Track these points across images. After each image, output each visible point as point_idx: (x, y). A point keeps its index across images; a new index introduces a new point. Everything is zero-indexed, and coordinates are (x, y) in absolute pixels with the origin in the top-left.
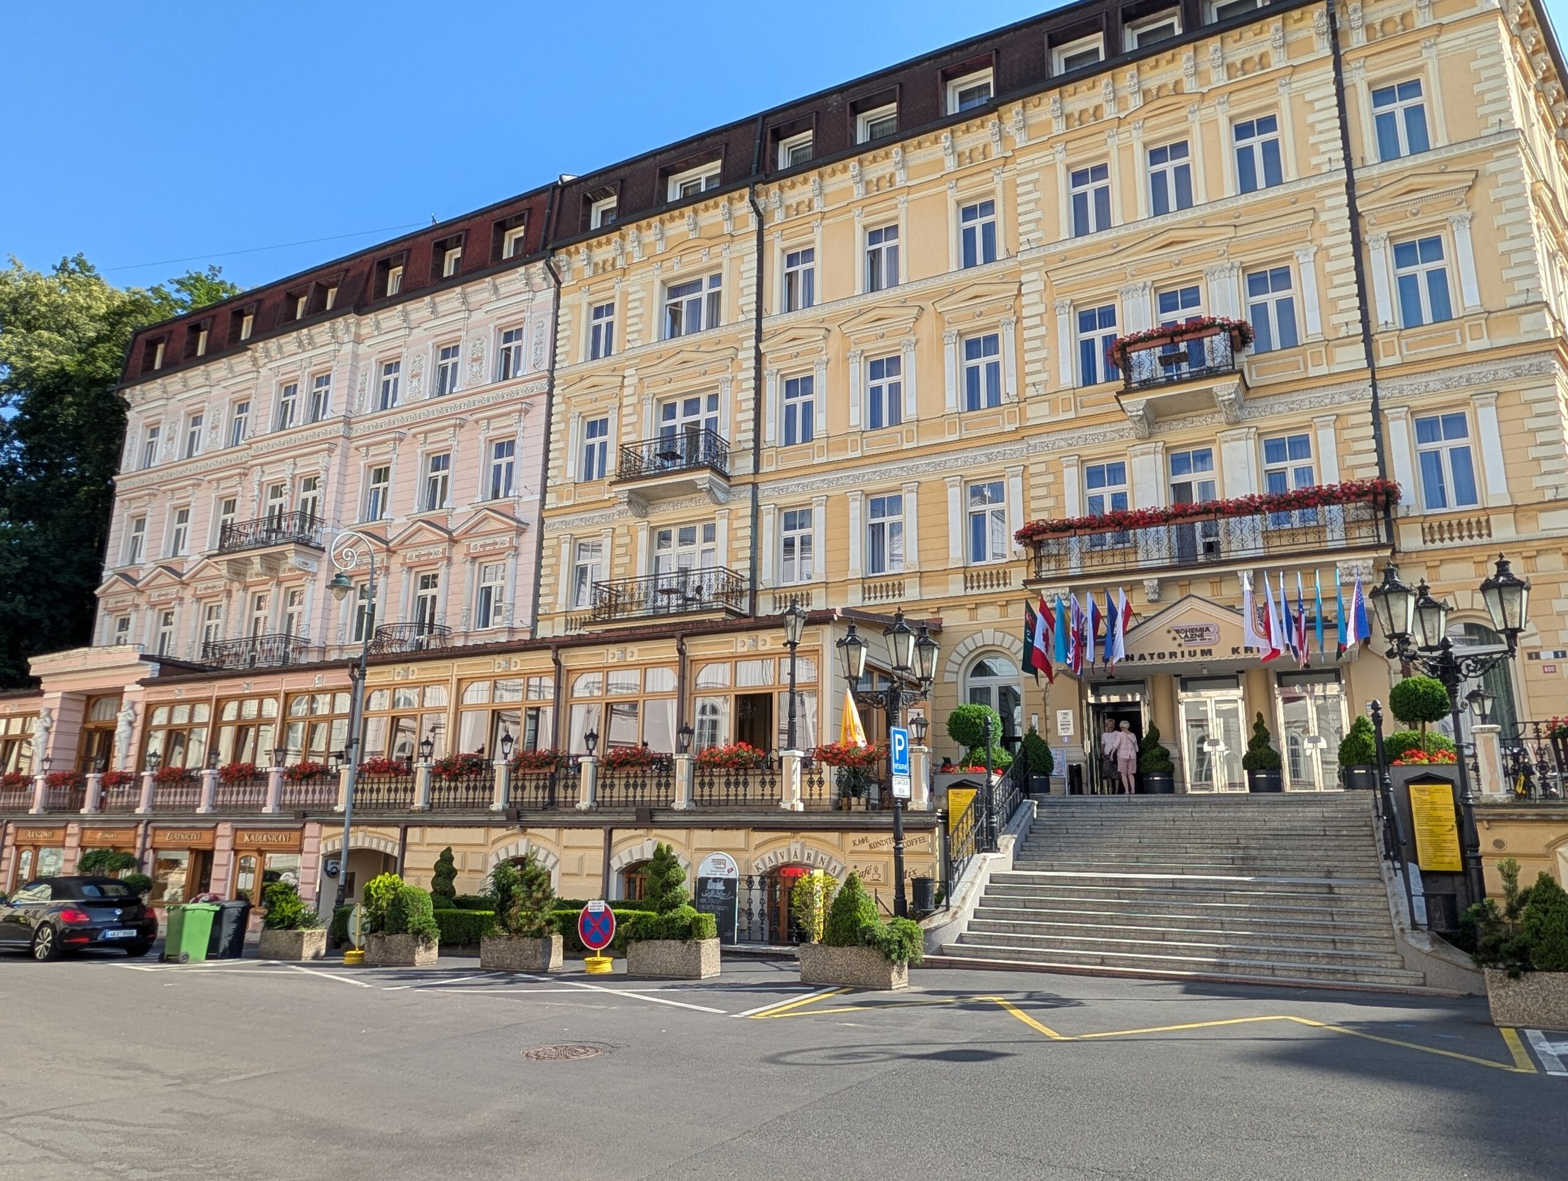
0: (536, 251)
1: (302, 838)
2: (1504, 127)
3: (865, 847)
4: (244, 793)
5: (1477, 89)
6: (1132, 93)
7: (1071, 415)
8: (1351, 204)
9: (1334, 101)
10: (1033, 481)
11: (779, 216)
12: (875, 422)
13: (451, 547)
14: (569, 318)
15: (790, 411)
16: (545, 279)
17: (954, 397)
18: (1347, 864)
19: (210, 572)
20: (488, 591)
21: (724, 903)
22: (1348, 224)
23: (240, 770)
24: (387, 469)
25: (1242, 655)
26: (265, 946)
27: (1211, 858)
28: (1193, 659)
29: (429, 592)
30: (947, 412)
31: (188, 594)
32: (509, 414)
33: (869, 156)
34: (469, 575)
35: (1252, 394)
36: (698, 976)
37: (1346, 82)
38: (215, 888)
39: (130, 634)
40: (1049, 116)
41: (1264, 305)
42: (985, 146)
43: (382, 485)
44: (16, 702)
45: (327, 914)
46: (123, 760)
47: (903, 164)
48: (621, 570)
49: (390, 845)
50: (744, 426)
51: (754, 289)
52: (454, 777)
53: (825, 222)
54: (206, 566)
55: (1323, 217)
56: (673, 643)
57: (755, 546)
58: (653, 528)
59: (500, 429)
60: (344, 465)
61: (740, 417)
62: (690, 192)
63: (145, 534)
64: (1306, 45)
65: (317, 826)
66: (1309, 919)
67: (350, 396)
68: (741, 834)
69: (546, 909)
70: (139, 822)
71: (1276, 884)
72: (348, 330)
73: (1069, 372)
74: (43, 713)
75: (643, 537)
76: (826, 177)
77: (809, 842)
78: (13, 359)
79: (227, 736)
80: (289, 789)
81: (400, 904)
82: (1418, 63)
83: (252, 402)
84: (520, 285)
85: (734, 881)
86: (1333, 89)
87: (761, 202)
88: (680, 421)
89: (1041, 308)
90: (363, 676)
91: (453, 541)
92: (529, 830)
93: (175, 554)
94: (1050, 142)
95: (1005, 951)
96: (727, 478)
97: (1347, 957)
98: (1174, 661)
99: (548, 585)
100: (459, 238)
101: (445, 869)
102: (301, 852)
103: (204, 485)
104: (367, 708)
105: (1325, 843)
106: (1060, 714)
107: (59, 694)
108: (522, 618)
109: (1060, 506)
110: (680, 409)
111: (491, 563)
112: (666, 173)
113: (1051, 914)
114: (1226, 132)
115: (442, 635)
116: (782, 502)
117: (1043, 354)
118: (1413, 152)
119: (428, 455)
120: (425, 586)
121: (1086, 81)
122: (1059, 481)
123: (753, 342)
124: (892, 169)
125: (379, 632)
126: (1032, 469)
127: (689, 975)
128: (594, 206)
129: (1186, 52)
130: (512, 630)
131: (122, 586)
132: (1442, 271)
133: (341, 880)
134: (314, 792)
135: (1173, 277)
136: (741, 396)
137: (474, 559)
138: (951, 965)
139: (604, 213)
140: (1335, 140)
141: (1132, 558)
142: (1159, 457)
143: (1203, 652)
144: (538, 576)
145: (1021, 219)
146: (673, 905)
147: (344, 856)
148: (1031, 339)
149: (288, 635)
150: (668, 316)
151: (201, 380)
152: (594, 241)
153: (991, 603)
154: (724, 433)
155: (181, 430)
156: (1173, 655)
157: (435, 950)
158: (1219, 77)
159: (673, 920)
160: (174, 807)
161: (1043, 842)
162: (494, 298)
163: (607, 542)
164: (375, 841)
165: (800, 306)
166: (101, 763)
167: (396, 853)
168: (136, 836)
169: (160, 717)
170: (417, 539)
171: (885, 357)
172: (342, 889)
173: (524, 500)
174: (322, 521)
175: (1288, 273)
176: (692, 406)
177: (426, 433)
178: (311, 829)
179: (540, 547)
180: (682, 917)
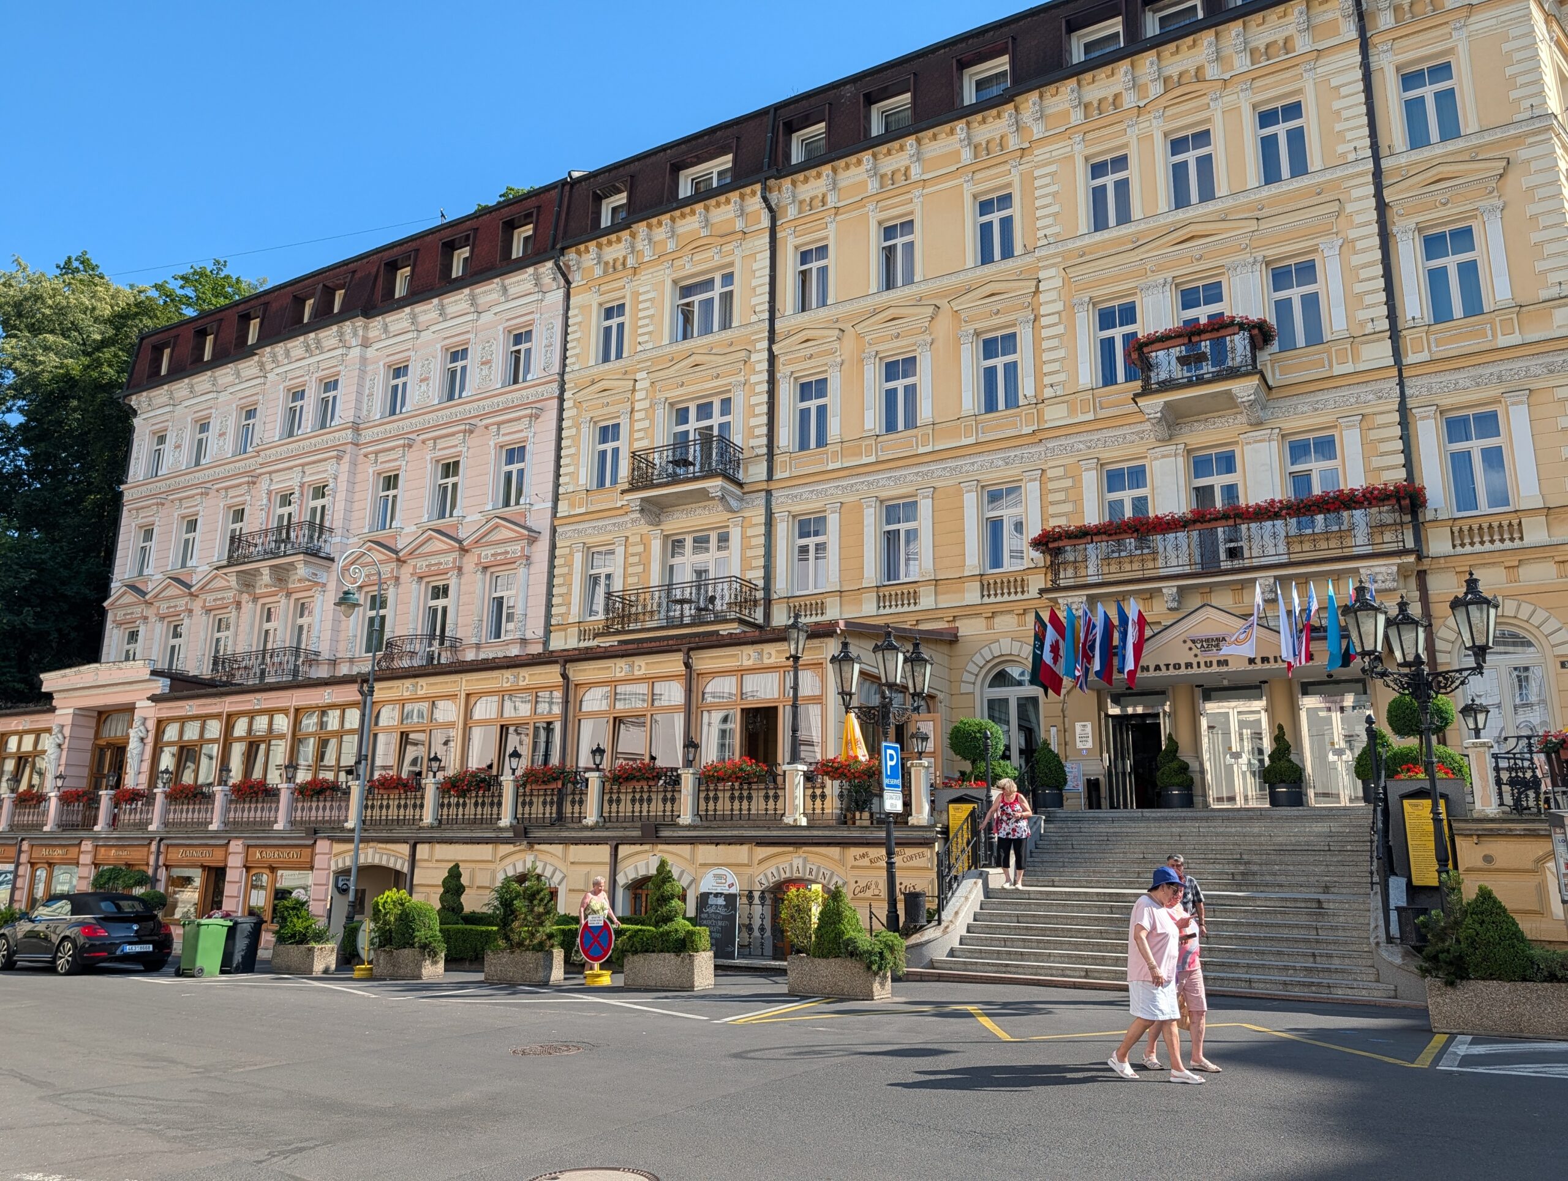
0: (545, 251)
1: (313, 855)
2: (1537, 112)
3: (865, 862)
4: (256, 810)
5: (1509, 71)
6: (1152, 81)
7: (1090, 416)
8: (1379, 195)
9: (1360, 86)
10: (1051, 486)
11: (792, 212)
12: (891, 426)
13: (461, 557)
14: (578, 319)
15: (804, 414)
16: (554, 279)
17: (970, 399)
18: (1346, 879)
19: (219, 583)
20: (500, 601)
21: (724, 918)
22: (1374, 215)
23: (252, 787)
24: (397, 476)
25: (1259, 666)
26: (277, 960)
27: (1213, 873)
28: (1209, 670)
29: (440, 603)
30: (963, 414)
31: (197, 606)
32: (519, 419)
33: (883, 149)
34: (480, 584)
35: (1275, 394)
36: (691, 988)
37: (1374, 66)
38: (228, 905)
39: (139, 647)
40: (1067, 105)
41: (1289, 301)
42: (1002, 137)
43: (391, 493)
44: (28, 718)
45: (338, 929)
46: (135, 777)
47: (918, 157)
48: (635, 580)
49: (400, 862)
50: (757, 432)
51: (767, 288)
52: (463, 793)
53: (838, 218)
54: (215, 577)
55: (1349, 208)
56: (679, 657)
57: (769, 555)
58: (667, 537)
59: (510, 435)
60: (353, 473)
61: (753, 422)
62: (702, 187)
63: (153, 544)
64: (1332, 28)
65: (327, 843)
66: (1295, 933)
67: (359, 401)
68: (745, 848)
69: (547, 923)
70: (152, 839)
71: (1266, 899)
72: (355, 334)
73: (1087, 372)
74: (55, 730)
75: (656, 546)
76: (840, 171)
77: (811, 857)
78: (17, 364)
79: (238, 751)
80: (300, 805)
81: (407, 919)
82: (1448, 45)
83: (259, 407)
84: (529, 286)
85: (734, 896)
86: (1359, 74)
87: (773, 197)
88: (693, 425)
89: (1059, 306)
90: (371, 692)
91: (464, 551)
92: (537, 847)
93: (184, 565)
94: (1068, 132)
95: (993, 965)
96: (740, 485)
97: (1324, 970)
98: (1190, 671)
99: (561, 595)
100: (467, 237)
101: (453, 885)
102: (312, 868)
103: (213, 493)
104: (376, 724)
105: (1328, 858)
106: (1078, 726)
107: (71, 711)
108: (535, 629)
109: (1079, 511)
110: (692, 414)
111: (503, 573)
112: (677, 168)
113: (1042, 929)
114: (1249, 120)
115: (453, 648)
116: (796, 509)
117: (1061, 353)
118: (1444, 138)
119: (438, 461)
120: (436, 596)
121: (1104, 69)
122: (1077, 485)
123: (765, 344)
124: (907, 162)
125: (389, 644)
126: (1050, 473)
127: (683, 987)
128: (604, 203)
129: (1207, 37)
130: (524, 641)
131: (130, 598)
132: (1474, 263)
133: (351, 896)
134: (324, 809)
135: (1193, 272)
136: (754, 400)
137: (485, 568)
138: (939, 978)
139: (614, 210)
140: (1361, 127)
141: (1151, 565)
142: (1180, 460)
143: (1219, 663)
144: (550, 586)
145: (1039, 213)
146: (668, 919)
147: (353, 872)
148: (1049, 338)
149: (298, 649)
150: (681, 317)
151: (207, 386)
152: (604, 240)
153: (1010, 612)
154: (737, 439)
155: (189, 436)
156: (1189, 665)
157: (441, 965)
158: (1241, 63)
159: (668, 933)
160: (186, 823)
161: (1046, 857)
162: (503, 299)
163: (620, 550)
164: (385, 857)
165: (814, 305)
166: (113, 781)
167: (405, 870)
168: (149, 853)
169: (171, 733)
170: (426, 549)
171: (900, 358)
172: (352, 905)
173: (535, 507)
174: (331, 530)
175: (1314, 266)
176: (705, 411)
177: (435, 439)
178: (322, 846)
179: (552, 557)
180: (677, 931)
